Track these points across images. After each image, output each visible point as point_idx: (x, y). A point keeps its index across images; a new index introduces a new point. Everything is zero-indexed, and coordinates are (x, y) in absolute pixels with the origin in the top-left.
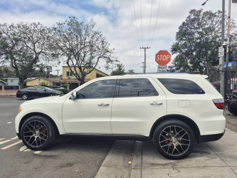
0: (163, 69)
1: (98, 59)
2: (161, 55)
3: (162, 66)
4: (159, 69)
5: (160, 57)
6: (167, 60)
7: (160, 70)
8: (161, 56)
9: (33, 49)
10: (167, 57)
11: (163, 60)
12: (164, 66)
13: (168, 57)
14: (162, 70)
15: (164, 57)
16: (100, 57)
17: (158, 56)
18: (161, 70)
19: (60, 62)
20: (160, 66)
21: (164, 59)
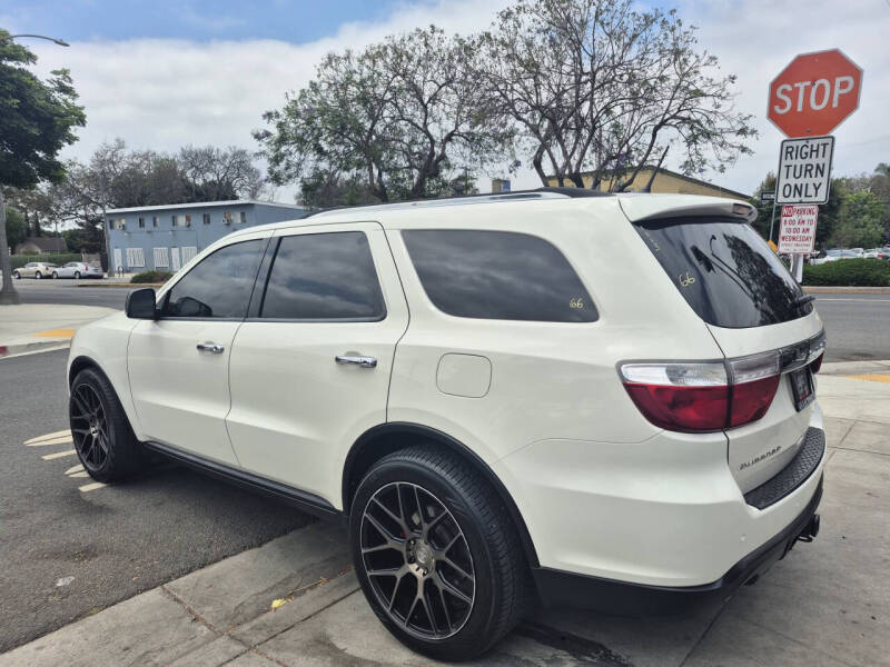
0: (808, 161)
1: (654, 136)
2: (802, 81)
3: (801, 144)
4: (789, 162)
5: (794, 95)
6: (835, 105)
7: (793, 162)
8: (801, 86)
9: (421, 126)
10: (837, 84)
11: (814, 106)
12: (815, 143)
13: (844, 85)
14: (804, 162)
15: (822, 87)
16: (663, 123)
17: (784, 92)
18: (799, 162)
19: (518, 164)
20: (794, 144)
21: (819, 102)
